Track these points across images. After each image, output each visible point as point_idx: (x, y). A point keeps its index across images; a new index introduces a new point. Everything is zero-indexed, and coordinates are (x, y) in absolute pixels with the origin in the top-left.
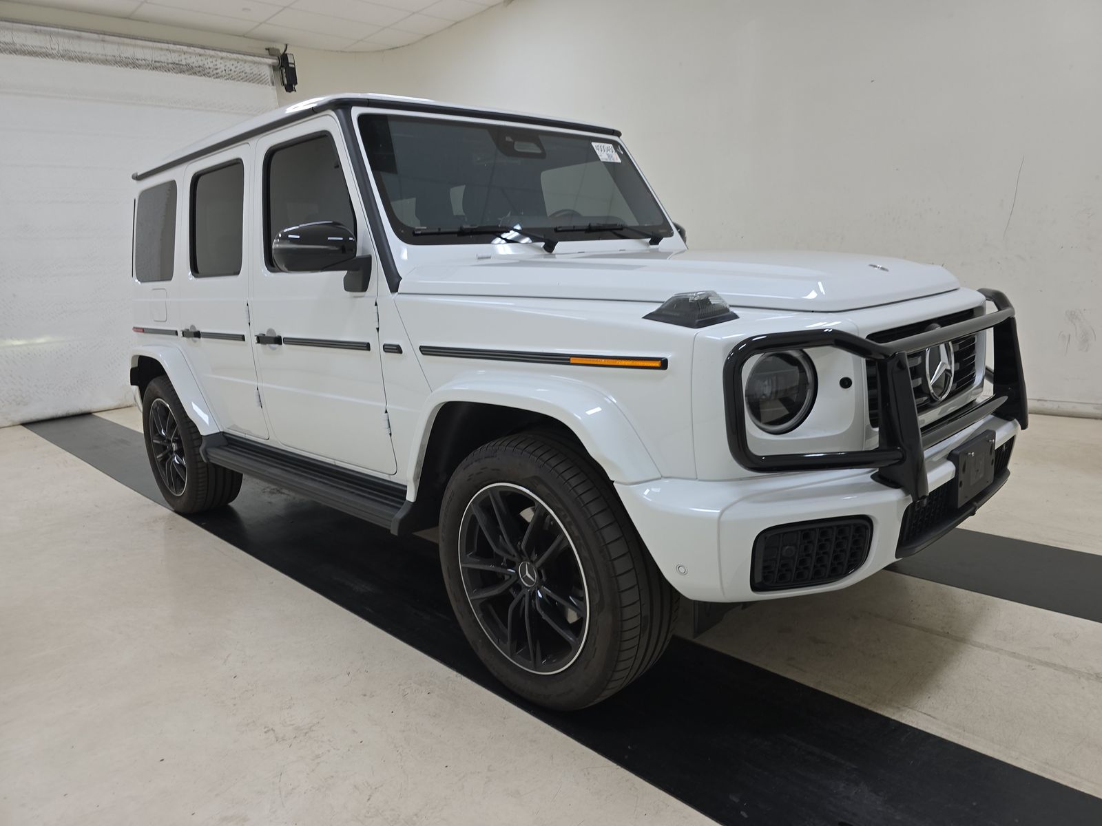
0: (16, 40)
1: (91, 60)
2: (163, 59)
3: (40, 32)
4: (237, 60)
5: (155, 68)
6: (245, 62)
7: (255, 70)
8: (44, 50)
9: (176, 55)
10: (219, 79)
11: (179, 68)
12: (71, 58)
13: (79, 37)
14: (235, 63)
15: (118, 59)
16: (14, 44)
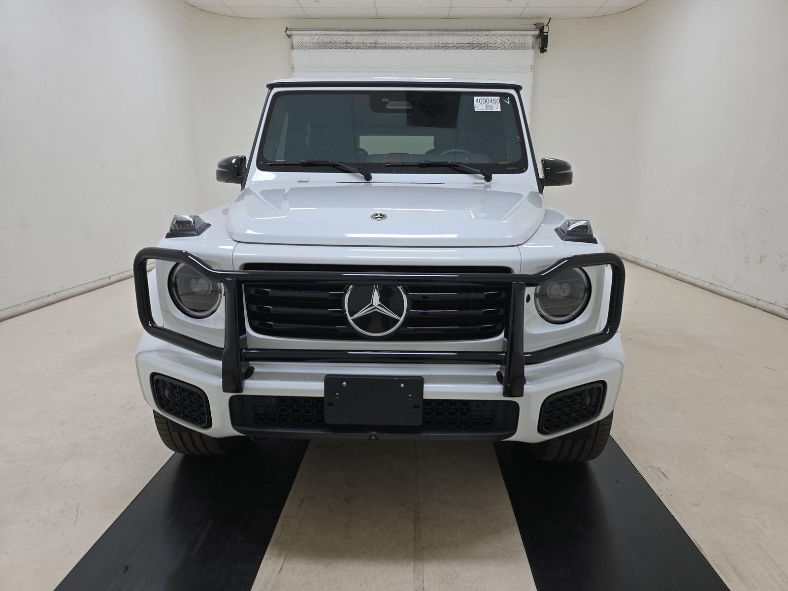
0: (387, 41)
1: (424, 48)
2: (464, 41)
3: (398, 35)
4: (510, 35)
5: (458, 48)
6: (516, 35)
7: (522, 41)
8: (399, 45)
9: (472, 37)
10: (496, 50)
11: (472, 46)
12: (412, 48)
13: (418, 35)
14: (509, 37)
15: (437, 45)
16: (386, 43)
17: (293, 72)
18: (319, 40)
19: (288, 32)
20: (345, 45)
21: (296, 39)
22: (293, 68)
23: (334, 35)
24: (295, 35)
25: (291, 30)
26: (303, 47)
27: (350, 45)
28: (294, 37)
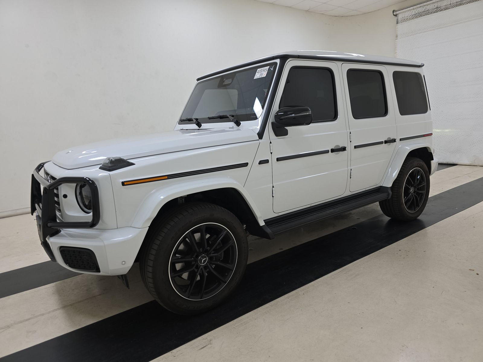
17: (397, 39)
18: (416, 12)
19: (395, 13)
20: (436, 10)
21: (400, 17)
22: (397, 37)
23: (427, 5)
24: (400, 13)
25: (397, 11)
26: (405, 20)
27: (439, 9)
28: (399, 15)
